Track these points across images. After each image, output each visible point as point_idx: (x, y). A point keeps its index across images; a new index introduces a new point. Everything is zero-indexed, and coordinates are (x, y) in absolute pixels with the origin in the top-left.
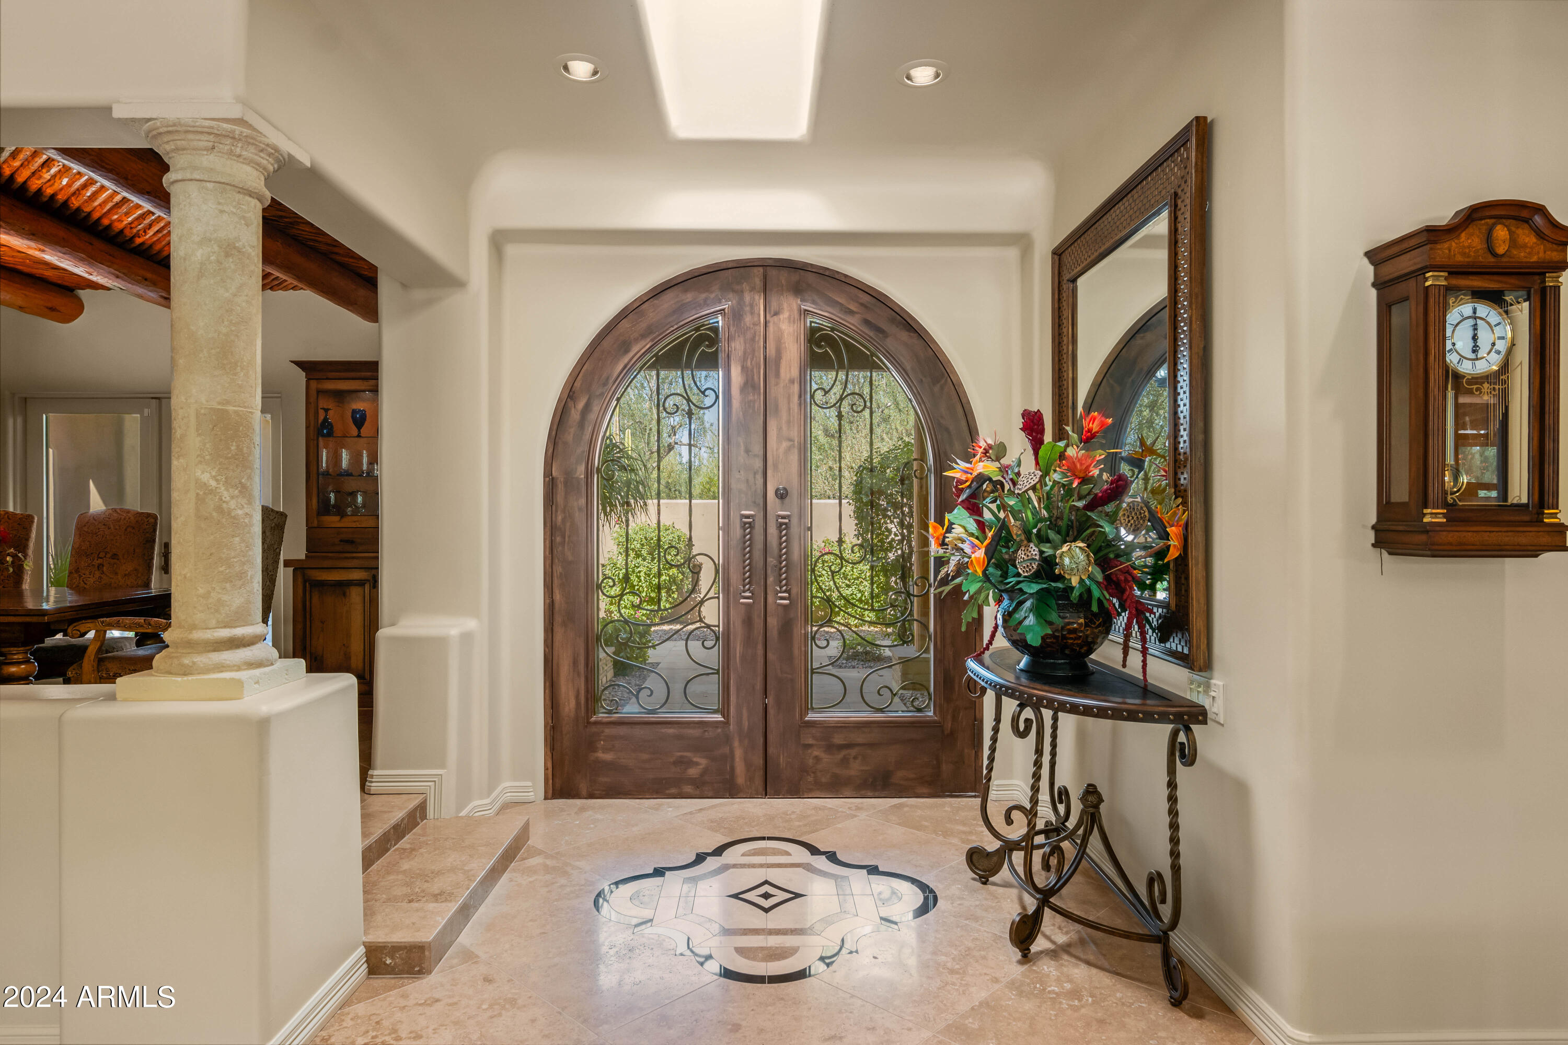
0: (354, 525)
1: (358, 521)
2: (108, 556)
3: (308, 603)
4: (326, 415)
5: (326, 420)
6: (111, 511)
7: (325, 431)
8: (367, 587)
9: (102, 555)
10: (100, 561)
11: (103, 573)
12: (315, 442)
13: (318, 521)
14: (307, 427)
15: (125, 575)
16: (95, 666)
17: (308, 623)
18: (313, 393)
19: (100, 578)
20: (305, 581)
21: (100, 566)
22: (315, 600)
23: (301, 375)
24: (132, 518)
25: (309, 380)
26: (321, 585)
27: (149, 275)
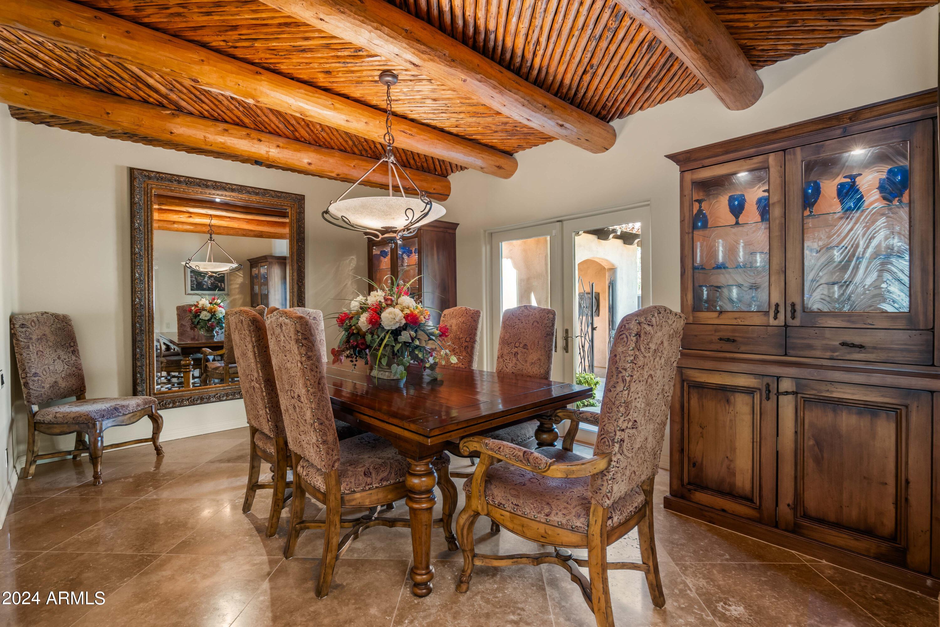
0: (734, 322)
1: (739, 318)
2: (521, 346)
3: (686, 405)
4: (700, 207)
5: (700, 211)
6: (523, 308)
7: (699, 224)
8: (757, 396)
9: (517, 345)
10: (516, 350)
11: (518, 360)
12: (690, 235)
13: (693, 317)
14: (682, 221)
15: (532, 363)
16: (482, 489)
17: (686, 425)
18: (688, 184)
19: (516, 364)
20: (683, 381)
21: (516, 354)
22: (694, 402)
23: (675, 169)
24: (537, 314)
25: (682, 172)
26: (700, 387)
27: (548, 103)
